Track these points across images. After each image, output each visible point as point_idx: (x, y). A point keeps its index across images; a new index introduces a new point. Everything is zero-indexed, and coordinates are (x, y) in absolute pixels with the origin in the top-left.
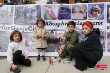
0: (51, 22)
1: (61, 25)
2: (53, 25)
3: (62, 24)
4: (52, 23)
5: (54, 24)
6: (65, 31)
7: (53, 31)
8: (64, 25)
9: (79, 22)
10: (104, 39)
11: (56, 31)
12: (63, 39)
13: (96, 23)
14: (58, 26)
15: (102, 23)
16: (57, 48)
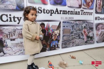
0: (41, 8)
1: (55, 13)
2: (44, 13)
3: (56, 11)
4: (42, 10)
5: (45, 11)
6: (59, 22)
7: (43, 22)
8: (58, 13)
9: (74, 10)
10: (93, 30)
11: (48, 22)
12: (56, 33)
13: (88, 13)
14: (51, 15)
15: (92, 13)
16: (49, 46)
